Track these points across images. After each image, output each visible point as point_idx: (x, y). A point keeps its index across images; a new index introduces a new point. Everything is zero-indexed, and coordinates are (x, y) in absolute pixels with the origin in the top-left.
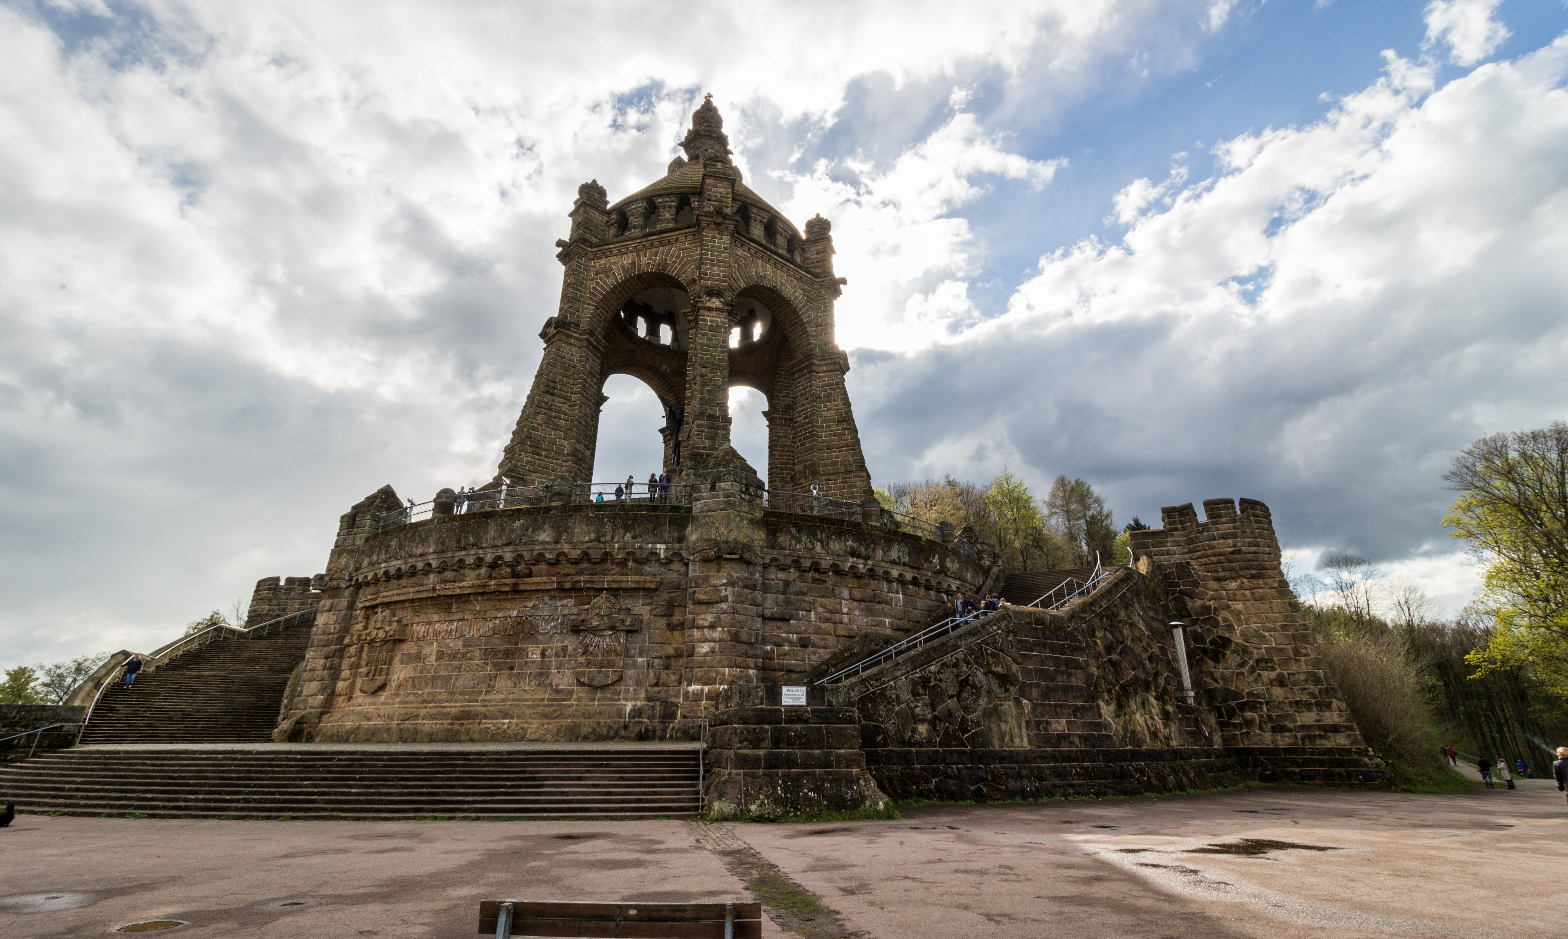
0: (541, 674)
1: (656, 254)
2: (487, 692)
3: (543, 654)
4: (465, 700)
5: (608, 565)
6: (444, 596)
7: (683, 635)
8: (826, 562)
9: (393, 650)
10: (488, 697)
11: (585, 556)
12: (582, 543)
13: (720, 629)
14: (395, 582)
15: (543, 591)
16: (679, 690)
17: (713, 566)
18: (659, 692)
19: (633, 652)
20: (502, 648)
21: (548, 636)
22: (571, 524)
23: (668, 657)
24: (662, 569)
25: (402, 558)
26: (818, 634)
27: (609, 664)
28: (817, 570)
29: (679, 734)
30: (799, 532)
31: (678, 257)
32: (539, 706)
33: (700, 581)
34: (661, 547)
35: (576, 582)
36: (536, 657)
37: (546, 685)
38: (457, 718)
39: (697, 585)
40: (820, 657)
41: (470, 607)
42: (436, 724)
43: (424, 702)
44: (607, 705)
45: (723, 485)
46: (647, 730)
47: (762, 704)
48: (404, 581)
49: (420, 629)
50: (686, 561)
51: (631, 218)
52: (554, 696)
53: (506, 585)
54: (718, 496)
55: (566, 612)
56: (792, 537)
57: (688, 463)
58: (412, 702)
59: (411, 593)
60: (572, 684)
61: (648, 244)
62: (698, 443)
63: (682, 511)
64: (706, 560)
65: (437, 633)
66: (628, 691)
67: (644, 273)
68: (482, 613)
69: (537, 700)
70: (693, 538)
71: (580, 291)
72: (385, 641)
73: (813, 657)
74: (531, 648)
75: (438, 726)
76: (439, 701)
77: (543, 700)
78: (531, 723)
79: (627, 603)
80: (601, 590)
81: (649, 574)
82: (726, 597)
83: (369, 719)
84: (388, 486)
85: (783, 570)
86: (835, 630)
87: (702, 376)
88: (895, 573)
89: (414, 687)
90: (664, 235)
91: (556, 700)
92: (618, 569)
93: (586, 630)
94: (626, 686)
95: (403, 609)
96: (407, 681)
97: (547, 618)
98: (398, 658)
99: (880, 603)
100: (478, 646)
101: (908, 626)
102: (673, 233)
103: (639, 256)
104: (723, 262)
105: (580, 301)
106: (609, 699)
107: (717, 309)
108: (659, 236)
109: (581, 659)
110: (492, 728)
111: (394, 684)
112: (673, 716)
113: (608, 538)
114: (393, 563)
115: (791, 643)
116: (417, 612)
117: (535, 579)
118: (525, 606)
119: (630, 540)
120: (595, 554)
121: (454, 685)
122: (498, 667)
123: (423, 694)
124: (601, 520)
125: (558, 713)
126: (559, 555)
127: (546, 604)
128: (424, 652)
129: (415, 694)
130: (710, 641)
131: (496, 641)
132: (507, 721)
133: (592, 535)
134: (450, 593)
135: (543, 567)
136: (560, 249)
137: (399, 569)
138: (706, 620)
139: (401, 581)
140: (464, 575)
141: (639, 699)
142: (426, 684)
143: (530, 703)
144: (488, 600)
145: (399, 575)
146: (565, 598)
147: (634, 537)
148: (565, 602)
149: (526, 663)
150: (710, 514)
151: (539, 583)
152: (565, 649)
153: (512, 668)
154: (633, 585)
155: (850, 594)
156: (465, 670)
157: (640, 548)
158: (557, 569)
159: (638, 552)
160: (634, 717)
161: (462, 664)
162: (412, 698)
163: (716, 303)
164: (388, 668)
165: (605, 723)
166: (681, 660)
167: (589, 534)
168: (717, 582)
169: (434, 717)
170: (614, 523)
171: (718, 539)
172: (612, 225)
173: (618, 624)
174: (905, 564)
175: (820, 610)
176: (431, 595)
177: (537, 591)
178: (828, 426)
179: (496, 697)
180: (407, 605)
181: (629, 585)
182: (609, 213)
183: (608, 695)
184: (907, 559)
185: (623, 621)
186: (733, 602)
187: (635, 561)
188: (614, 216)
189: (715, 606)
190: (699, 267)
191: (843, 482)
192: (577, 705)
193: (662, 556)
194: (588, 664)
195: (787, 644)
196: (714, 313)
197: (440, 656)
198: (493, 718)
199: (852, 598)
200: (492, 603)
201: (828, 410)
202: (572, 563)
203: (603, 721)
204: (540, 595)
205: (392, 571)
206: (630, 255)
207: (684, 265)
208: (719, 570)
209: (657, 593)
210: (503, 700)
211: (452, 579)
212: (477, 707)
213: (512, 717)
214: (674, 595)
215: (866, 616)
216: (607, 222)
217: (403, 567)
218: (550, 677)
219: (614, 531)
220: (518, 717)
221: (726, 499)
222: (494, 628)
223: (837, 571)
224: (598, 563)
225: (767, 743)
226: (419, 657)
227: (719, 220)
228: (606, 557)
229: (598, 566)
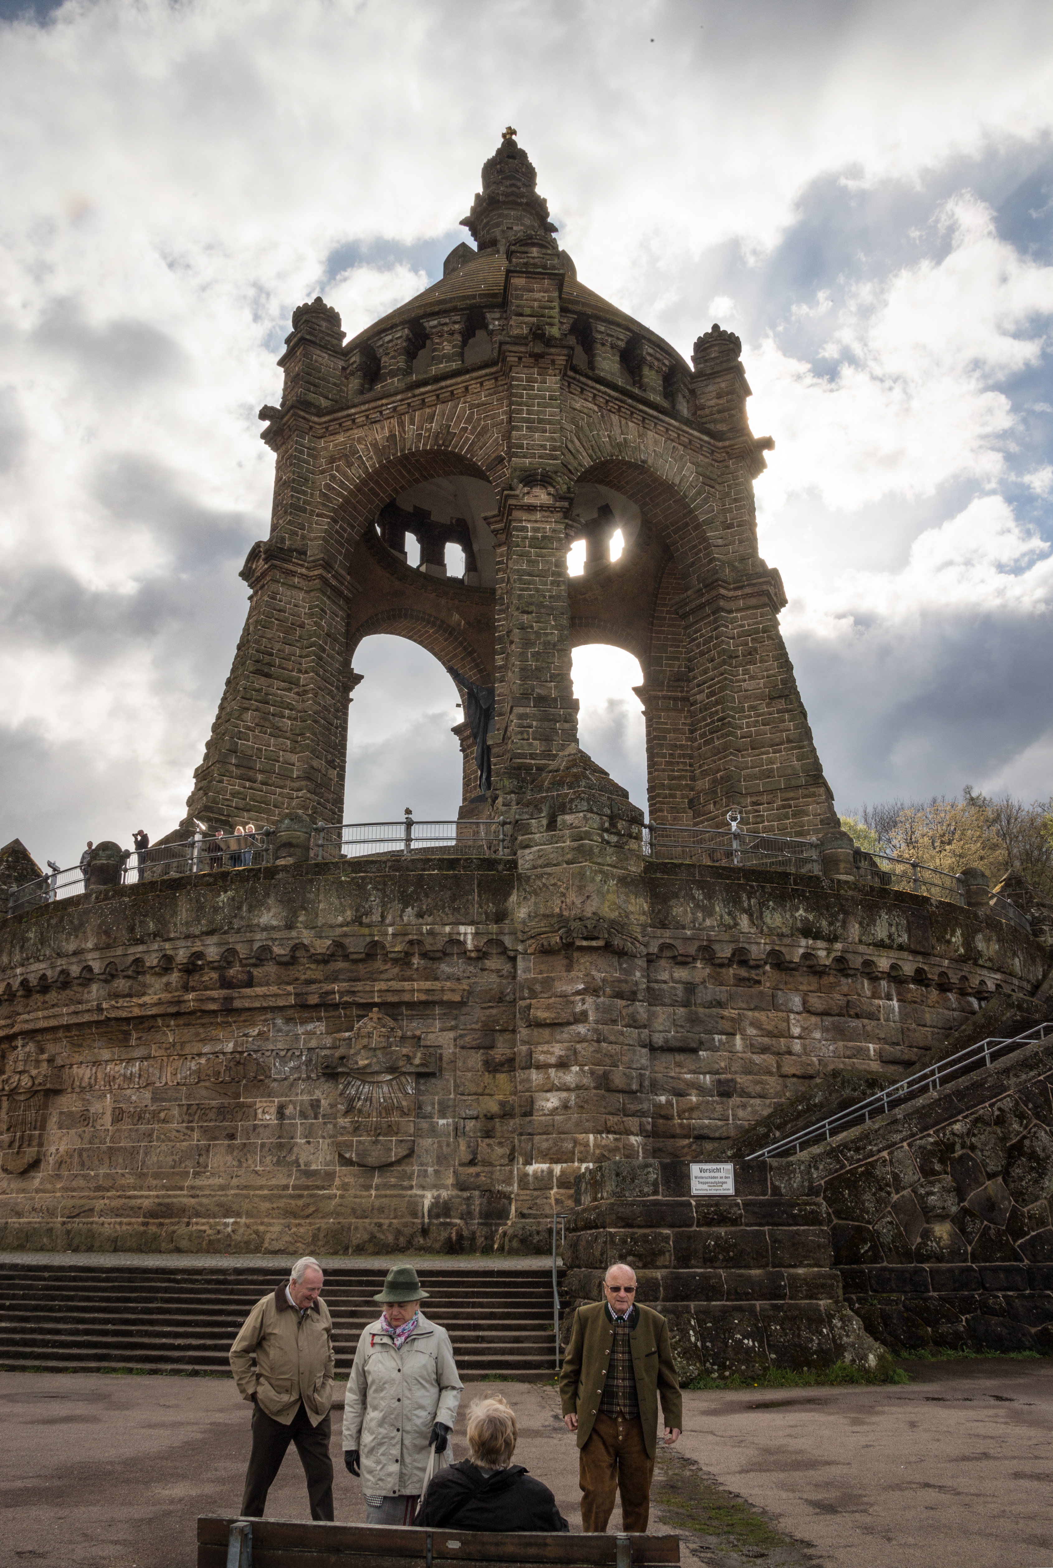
0: (280, 1146)
1: (431, 418)
2: (196, 1174)
3: (281, 1113)
4: (164, 1187)
5: (379, 964)
6: (117, 1019)
7: (512, 1080)
8: (759, 949)
9: (45, 1106)
10: (198, 1182)
11: (339, 949)
12: (331, 927)
13: (576, 1069)
14: (38, 997)
15: (273, 1009)
16: (511, 1172)
17: (559, 962)
18: (478, 1175)
19: (429, 1108)
20: (214, 1103)
21: (286, 1083)
22: (312, 896)
23: (490, 1117)
24: (471, 969)
25: (46, 958)
26: (750, 1073)
27: (391, 1130)
28: (743, 963)
29: (515, 1244)
30: (709, 896)
31: (469, 421)
32: (281, 1197)
33: (538, 988)
34: (467, 932)
35: (327, 993)
36: (269, 1117)
37: (289, 1164)
38: (153, 1214)
39: (533, 995)
40: (754, 1112)
41: (158, 1037)
42: (121, 1223)
43: (98, 1188)
44: (392, 1196)
45: (569, 818)
46: (460, 1237)
47: (656, 1193)
48: (52, 996)
49: (84, 1073)
50: (512, 954)
51: (384, 359)
52: (304, 1181)
53: (213, 999)
54: (561, 839)
55: (313, 1044)
56: (697, 906)
57: (506, 782)
58: (82, 1189)
59: (65, 1015)
60: (331, 1163)
61: (416, 402)
62: (522, 747)
63: (500, 867)
64: (546, 951)
65: (110, 1080)
66: (425, 1174)
67: (412, 454)
68: (178, 1047)
69: (277, 1187)
70: (522, 913)
71: (304, 493)
72: (33, 1093)
73: (741, 1113)
74: (260, 1103)
75: (124, 1227)
76: (123, 1188)
77: (286, 1187)
78: (270, 1225)
79: (413, 1027)
80: (370, 1006)
81: (448, 978)
82: (584, 1014)
83: (19, 1215)
84: (17, 842)
85: (683, 964)
86: (779, 1067)
87: (522, 628)
88: (883, 963)
89: (82, 1164)
90: (443, 384)
91: (307, 1188)
92: (396, 970)
93: (348, 1074)
94: (422, 1165)
95: (56, 1040)
96: (71, 1157)
97: (282, 1053)
98: (54, 1119)
99: (857, 1016)
100: (176, 1100)
101: (909, 1054)
102: (459, 379)
103: (401, 424)
104: (550, 422)
105: (304, 511)
106: (394, 1186)
107: (543, 508)
108: (434, 387)
109: (344, 1122)
110: (209, 1232)
111: (51, 1160)
112: (503, 1214)
113: (376, 917)
114: (33, 967)
115: (702, 1090)
116: (77, 1046)
117: (259, 990)
118: (245, 1035)
119: (414, 920)
120: (355, 946)
121: (144, 1163)
122: (210, 1134)
123: (96, 1175)
124: (361, 887)
125: (312, 1209)
126: (295, 948)
127: (280, 1031)
128: (92, 1110)
129: (85, 1177)
130: (559, 1089)
131: (204, 1093)
132: (231, 1220)
133: (349, 913)
134: (124, 1014)
135: (271, 969)
136: (267, 423)
137: (44, 977)
138: (552, 1054)
139: (47, 997)
140: (145, 985)
141: (445, 1187)
142: (101, 1161)
143: (266, 1192)
144: (185, 1025)
145: (44, 986)
146: (311, 1020)
147: (420, 915)
148: (310, 1027)
149: (255, 1127)
150: (548, 870)
151: (265, 996)
152: (315, 1105)
153: (232, 1137)
154: (423, 997)
155: (804, 1003)
156: (158, 1138)
157: (431, 933)
158: (293, 972)
159: (428, 940)
160: (438, 1216)
161: (153, 1130)
162: (82, 1183)
163: (541, 496)
164: (40, 1136)
165: (390, 1225)
166: (512, 1122)
167: (343, 912)
168: (569, 989)
169: (117, 1212)
170: (383, 891)
171: (566, 913)
172: (352, 374)
173: (401, 1063)
174: (901, 948)
175: (751, 1031)
176: (95, 1018)
177: (264, 1009)
178: (752, 708)
179: (211, 1181)
180: (60, 1034)
181: (417, 997)
182: (346, 353)
183: (393, 1180)
184: (904, 938)
185: (408, 1058)
186: (597, 1022)
187: (424, 955)
188: (355, 359)
189: (566, 1029)
190: (507, 436)
191: (784, 807)
192: (342, 1197)
193: (470, 945)
194: (356, 1129)
195: (694, 1092)
196: (538, 516)
197: (118, 1116)
198: (209, 1216)
199: (808, 1010)
200: (192, 1030)
201: (752, 678)
202: (318, 962)
203: (387, 1221)
204: (269, 1016)
205: (33, 981)
206: (386, 423)
207: (480, 434)
208: (569, 968)
209: (464, 1010)
210: (222, 1188)
211: (127, 991)
212: (182, 1199)
213: (238, 1215)
214: (494, 1011)
215: (834, 1040)
216: (344, 369)
217: (49, 973)
218: (295, 1149)
219: (384, 905)
220: (249, 1215)
221: (575, 844)
222: (198, 1072)
223: (779, 963)
224: (361, 960)
225: (668, 1258)
226: (85, 1118)
227: (539, 349)
228: (374, 950)
229: (361, 966)
